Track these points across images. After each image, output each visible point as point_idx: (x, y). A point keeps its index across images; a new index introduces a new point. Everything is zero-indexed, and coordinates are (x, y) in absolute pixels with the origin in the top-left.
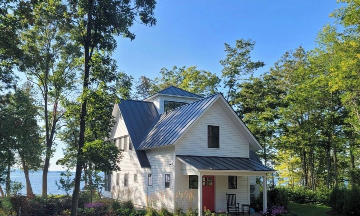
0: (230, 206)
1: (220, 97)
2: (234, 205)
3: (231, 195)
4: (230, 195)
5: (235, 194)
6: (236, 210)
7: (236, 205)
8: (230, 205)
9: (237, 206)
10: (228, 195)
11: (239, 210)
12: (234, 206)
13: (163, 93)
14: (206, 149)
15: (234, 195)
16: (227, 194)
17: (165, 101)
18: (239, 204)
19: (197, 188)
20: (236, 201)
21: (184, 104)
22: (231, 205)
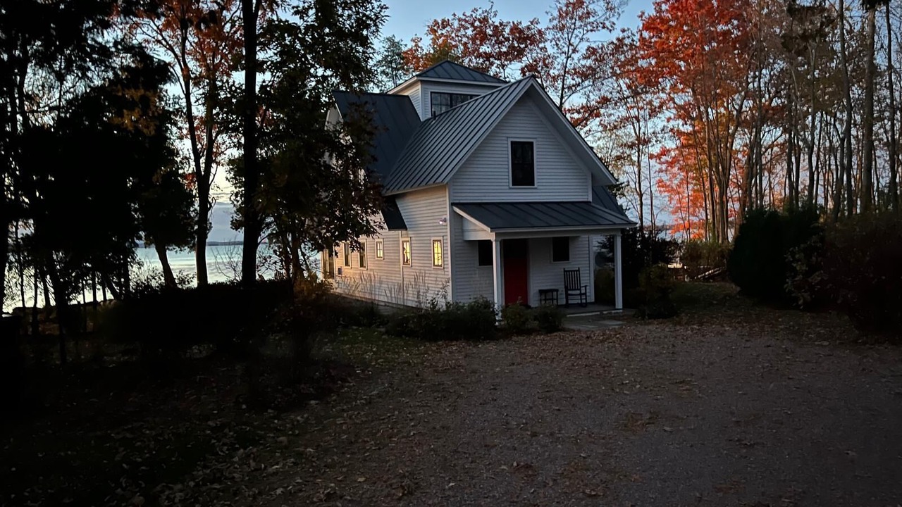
0: (570, 292)
1: (532, 85)
2: (578, 289)
3: (572, 271)
4: (569, 271)
5: (579, 270)
6: (581, 299)
7: (580, 290)
8: (570, 290)
9: (583, 291)
10: (567, 271)
11: (586, 299)
12: (578, 292)
13: (427, 77)
14: (510, 189)
15: (577, 271)
16: (565, 271)
17: (431, 93)
18: (586, 287)
19: (491, 264)
20: (582, 282)
21: (472, 96)
22: (573, 290)
